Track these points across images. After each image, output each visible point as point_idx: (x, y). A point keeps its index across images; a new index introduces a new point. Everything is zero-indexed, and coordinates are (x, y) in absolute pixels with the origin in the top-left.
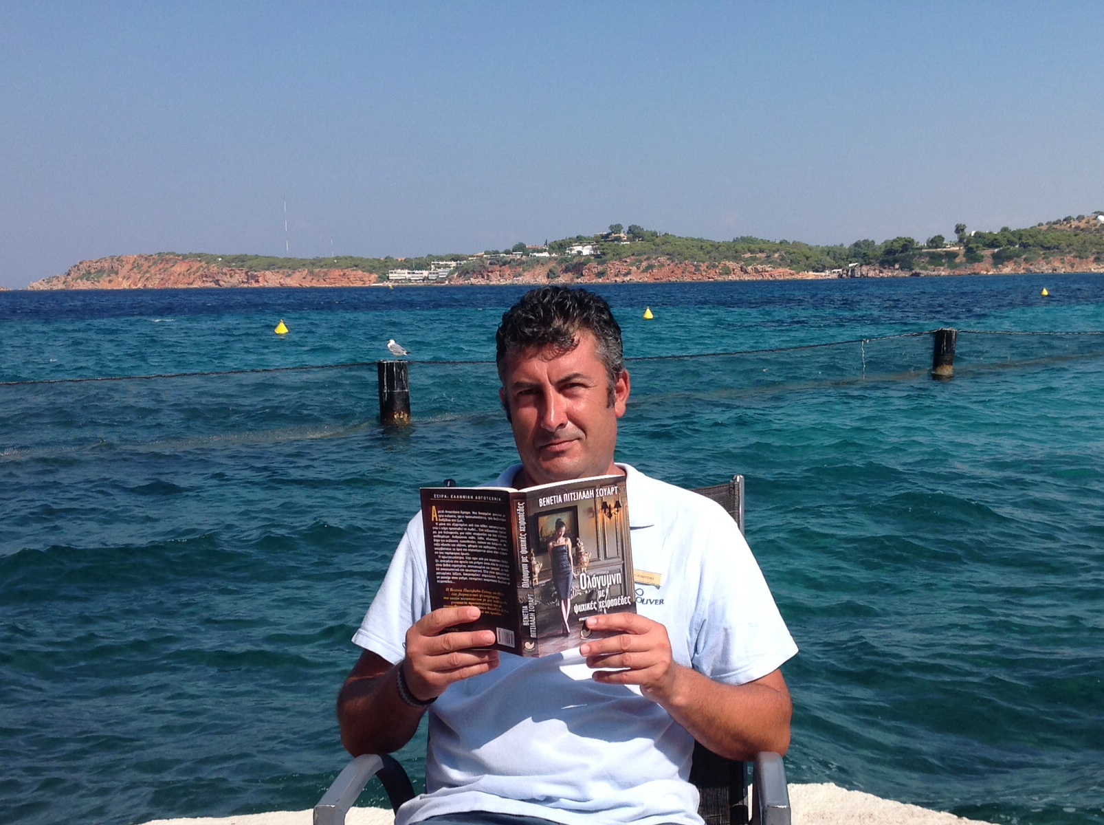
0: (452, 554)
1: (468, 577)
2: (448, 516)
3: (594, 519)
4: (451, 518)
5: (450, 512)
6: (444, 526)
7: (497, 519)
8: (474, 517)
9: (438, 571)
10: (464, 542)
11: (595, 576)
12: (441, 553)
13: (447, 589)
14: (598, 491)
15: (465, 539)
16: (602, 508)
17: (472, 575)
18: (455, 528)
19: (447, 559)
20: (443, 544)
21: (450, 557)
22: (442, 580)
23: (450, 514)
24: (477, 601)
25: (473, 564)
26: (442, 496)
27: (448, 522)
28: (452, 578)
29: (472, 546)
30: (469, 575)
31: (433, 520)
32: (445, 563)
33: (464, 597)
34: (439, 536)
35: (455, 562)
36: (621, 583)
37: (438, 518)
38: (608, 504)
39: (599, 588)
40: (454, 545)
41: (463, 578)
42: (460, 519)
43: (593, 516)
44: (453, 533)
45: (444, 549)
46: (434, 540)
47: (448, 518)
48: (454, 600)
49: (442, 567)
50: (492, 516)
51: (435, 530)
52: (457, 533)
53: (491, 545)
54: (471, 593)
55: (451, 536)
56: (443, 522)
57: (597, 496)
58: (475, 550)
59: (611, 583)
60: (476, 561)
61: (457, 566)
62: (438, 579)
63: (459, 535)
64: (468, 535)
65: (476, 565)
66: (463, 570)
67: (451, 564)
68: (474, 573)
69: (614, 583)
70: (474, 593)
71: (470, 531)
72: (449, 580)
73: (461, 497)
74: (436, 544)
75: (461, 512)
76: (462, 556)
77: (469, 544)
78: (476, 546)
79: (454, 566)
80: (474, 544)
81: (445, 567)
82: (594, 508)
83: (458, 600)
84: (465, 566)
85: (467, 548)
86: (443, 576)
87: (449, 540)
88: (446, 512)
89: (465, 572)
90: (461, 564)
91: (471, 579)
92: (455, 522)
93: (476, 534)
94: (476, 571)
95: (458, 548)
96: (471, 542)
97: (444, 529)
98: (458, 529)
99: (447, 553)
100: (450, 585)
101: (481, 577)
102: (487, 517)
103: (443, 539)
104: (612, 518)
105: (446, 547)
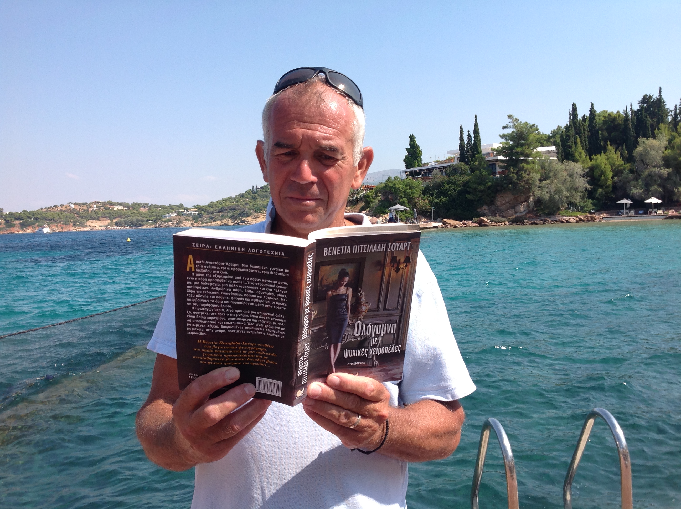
0: (210, 305)
1: (226, 329)
2: (210, 267)
3: (380, 273)
4: (213, 270)
5: (212, 263)
6: (203, 277)
7: (276, 274)
8: (244, 270)
9: (189, 323)
10: (226, 294)
11: (371, 325)
12: (195, 304)
13: (199, 341)
14: (391, 245)
15: (228, 292)
16: (391, 263)
17: (232, 327)
18: (216, 280)
19: (203, 311)
20: (199, 296)
21: (205, 309)
22: (194, 331)
23: (212, 265)
24: (235, 354)
25: (235, 317)
26: (203, 245)
27: (208, 273)
28: (207, 330)
29: (237, 299)
30: (228, 327)
31: (188, 269)
32: (200, 315)
33: (220, 349)
34: (194, 287)
35: (212, 314)
36: (394, 332)
37: (195, 268)
38: (398, 259)
39: (373, 336)
40: (213, 297)
41: (220, 331)
42: (225, 270)
43: (380, 270)
44: (213, 284)
45: (199, 300)
46: (188, 291)
47: (208, 269)
48: (207, 353)
49: (195, 319)
50: (268, 270)
51: (189, 280)
52: (219, 285)
53: (263, 299)
54: (228, 345)
55: (210, 287)
56: (201, 273)
57: (389, 250)
58: (240, 303)
59: (385, 332)
60: (239, 313)
61: (214, 318)
62: (189, 331)
63: (221, 287)
64: (232, 288)
65: (239, 317)
66: (221, 323)
67: (207, 316)
68: (235, 325)
69: (388, 332)
70: (232, 345)
71: (236, 284)
72: (203, 332)
73: (228, 248)
74: (190, 295)
75: (227, 264)
76: (221, 308)
77: (233, 296)
78: (241, 299)
79: (211, 318)
80: (240, 297)
81: (199, 319)
82: (382, 262)
83: (211, 353)
84: (224, 319)
85: (230, 300)
86: (195, 327)
87: (208, 292)
88: (207, 262)
89: (223, 325)
90: (219, 316)
91: (231, 331)
92: (218, 274)
93: (244, 287)
94: (238, 323)
95: (218, 299)
96: (236, 294)
97: (202, 279)
98: (220, 281)
99: (203, 305)
100: (203, 338)
101: (244, 329)
102: (261, 270)
103: (199, 290)
104: (399, 272)
105: (202, 298)
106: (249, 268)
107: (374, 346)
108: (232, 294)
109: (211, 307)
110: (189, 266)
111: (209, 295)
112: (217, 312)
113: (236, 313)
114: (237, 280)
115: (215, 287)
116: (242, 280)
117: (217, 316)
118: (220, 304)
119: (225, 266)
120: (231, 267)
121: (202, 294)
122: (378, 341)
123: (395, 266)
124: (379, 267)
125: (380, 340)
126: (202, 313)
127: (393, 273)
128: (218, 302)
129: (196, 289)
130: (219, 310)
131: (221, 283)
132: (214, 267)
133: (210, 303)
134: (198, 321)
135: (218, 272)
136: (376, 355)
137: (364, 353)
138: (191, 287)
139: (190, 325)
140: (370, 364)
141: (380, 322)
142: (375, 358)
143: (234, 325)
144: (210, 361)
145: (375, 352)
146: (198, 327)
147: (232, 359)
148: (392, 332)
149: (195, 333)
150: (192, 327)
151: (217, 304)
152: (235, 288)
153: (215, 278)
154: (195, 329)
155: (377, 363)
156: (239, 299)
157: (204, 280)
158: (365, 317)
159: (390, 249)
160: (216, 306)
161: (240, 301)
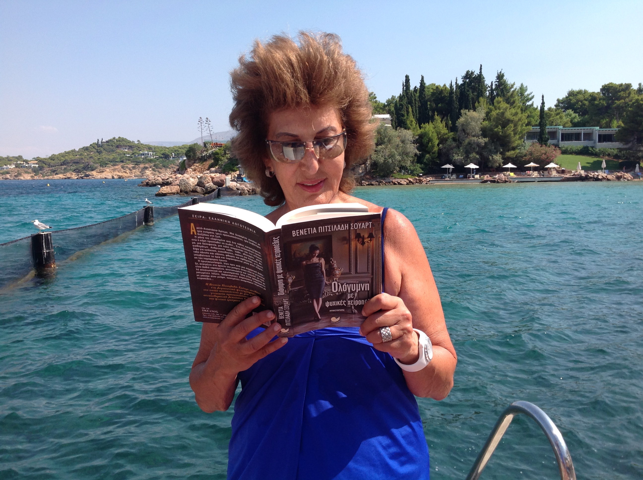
1: (225, 277)
2: (207, 232)
3: (347, 246)
4: (210, 234)
5: (208, 229)
6: (203, 239)
7: (253, 244)
8: (231, 236)
9: (198, 271)
10: (222, 252)
11: (346, 284)
12: (200, 258)
13: (207, 284)
14: (353, 225)
15: (223, 251)
16: (355, 238)
17: (230, 275)
18: (213, 242)
19: (206, 263)
20: (202, 252)
21: (208, 262)
22: (202, 277)
23: (209, 231)
24: (234, 294)
25: (231, 269)
26: (200, 217)
27: (206, 237)
28: (211, 276)
29: (230, 256)
30: (227, 275)
31: (192, 233)
32: (204, 266)
33: (223, 290)
34: (197, 246)
35: (213, 265)
36: (368, 290)
37: (197, 233)
38: (362, 235)
39: (349, 292)
40: (213, 254)
41: (221, 277)
42: (218, 235)
43: (347, 243)
44: (211, 245)
45: (203, 256)
46: (194, 248)
47: (206, 234)
48: (213, 292)
49: (202, 268)
50: (248, 240)
51: (194, 241)
52: (216, 245)
53: (247, 259)
54: (229, 288)
55: (209, 247)
56: (201, 236)
57: (352, 229)
58: (233, 259)
59: (359, 290)
60: (233, 266)
61: (216, 268)
62: (198, 277)
63: (217, 247)
64: (226, 248)
65: (233, 269)
66: (221, 272)
67: (210, 266)
68: (232, 274)
69: (363, 289)
70: (232, 288)
71: (228, 246)
72: (209, 278)
73: (218, 220)
74: (195, 252)
75: (219, 231)
76: (220, 262)
77: (227, 254)
78: (233, 257)
79: (213, 268)
80: (232, 255)
81: (204, 269)
82: (348, 238)
83: (217, 292)
84: (223, 269)
85: (225, 257)
86: (202, 274)
87: (208, 250)
88: (204, 229)
89: (223, 273)
90: (219, 267)
91: (229, 278)
92: (213, 238)
93: (233, 248)
94: (233, 273)
95: (217, 255)
96: (229, 253)
97: (202, 241)
98: (216, 242)
99: (206, 259)
100: (209, 282)
101: (238, 278)
102: (243, 239)
103: (202, 248)
104: (365, 245)
105: (205, 254)
106: (235, 236)
107: (351, 299)
108: (226, 252)
109: (212, 261)
110: (192, 231)
111: (210, 252)
112: (217, 264)
113: (231, 266)
114: (228, 243)
115: (213, 246)
116: (231, 243)
117: (217, 267)
118: (218, 259)
119: (218, 232)
120: (222, 233)
121: (204, 251)
122: (354, 296)
123: (361, 240)
124: (346, 242)
125: (356, 295)
126: (206, 265)
127: (359, 246)
128: (217, 257)
129: (199, 248)
130: (219, 263)
131: (217, 244)
132: (210, 233)
133: (211, 258)
134: (204, 270)
135: (213, 236)
136: (354, 306)
137: (342, 303)
138: (196, 246)
139: (199, 272)
140: (349, 311)
141: (354, 282)
142: (353, 308)
143: (230, 274)
144: (216, 298)
145: (353, 303)
146: (204, 274)
147: (233, 297)
148: (366, 290)
149: (203, 279)
150: (200, 274)
151: (216, 258)
152: (228, 249)
153: (212, 240)
154: (203, 276)
155: (356, 311)
156: (231, 256)
157: (204, 241)
158: (339, 278)
159: (353, 227)
160: (216, 260)
161: (232, 258)
